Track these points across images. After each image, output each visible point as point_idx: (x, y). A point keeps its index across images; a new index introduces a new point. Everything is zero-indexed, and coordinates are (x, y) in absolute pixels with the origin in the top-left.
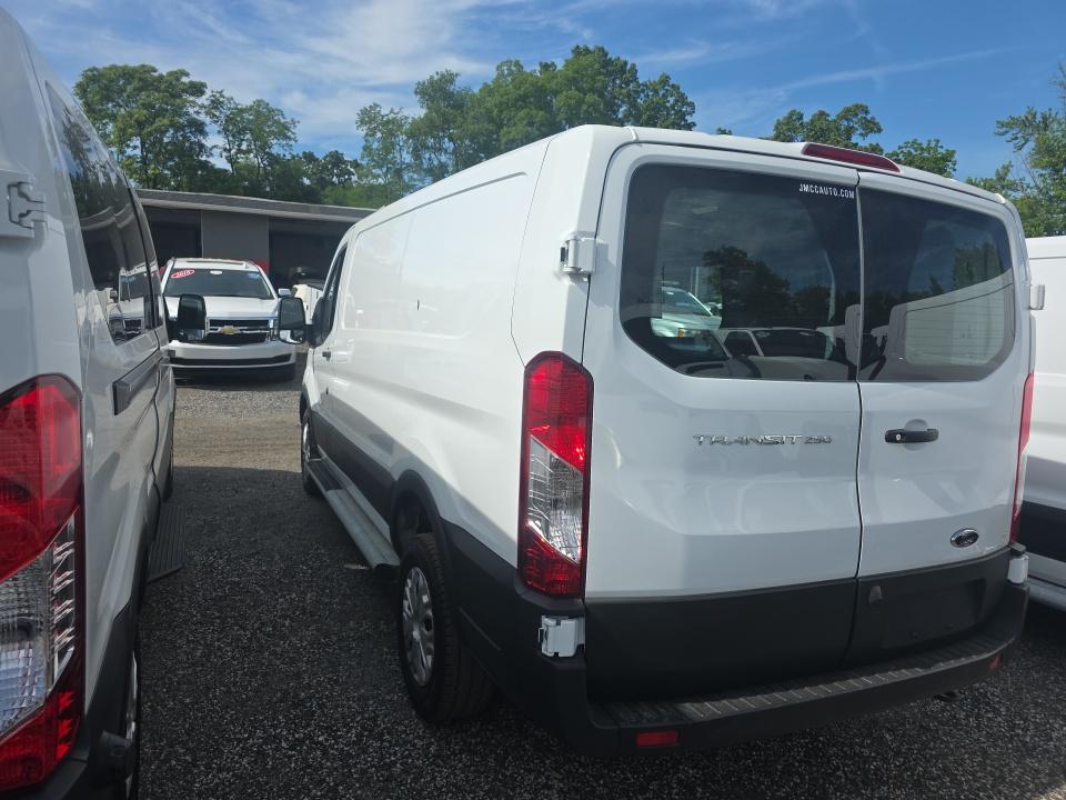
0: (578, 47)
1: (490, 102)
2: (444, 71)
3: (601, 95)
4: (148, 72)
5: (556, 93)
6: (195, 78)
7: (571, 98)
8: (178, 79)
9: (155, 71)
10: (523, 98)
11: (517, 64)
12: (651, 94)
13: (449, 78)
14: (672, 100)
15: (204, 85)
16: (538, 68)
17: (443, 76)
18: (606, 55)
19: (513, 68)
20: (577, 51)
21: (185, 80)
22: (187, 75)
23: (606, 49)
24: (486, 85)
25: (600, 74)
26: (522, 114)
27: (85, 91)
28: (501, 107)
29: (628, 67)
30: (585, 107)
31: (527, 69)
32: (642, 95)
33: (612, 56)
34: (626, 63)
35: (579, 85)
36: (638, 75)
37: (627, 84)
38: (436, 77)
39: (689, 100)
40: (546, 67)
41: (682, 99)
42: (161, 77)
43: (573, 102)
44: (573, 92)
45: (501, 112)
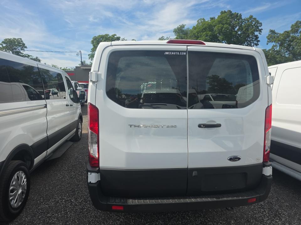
0: (222, 11)
1: (195, 31)
2: (181, 24)
3: (230, 25)
4: (107, 36)
5: (215, 26)
6: (118, 36)
7: (219, 27)
8: (114, 37)
9: (109, 35)
10: (205, 29)
11: (203, 19)
12: (246, 22)
13: (183, 26)
14: (254, 23)
15: (120, 37)
16: (210, 20)
17: (181, 26)
18: (231, 12)
19: (202, 21)
20: (222, 13)
21: (115, 36)
22: (116, 35)
23: (231, 11)
24: (194, 26)
25: (229, 18)
26: (204, 33)
27: (93, 42)
28: (198, 32)
29: (239, 15)
30: (224, 29)
31: (206, 20)
32: (244, 23)
33: (233, 12)
34: (238, 14)
35: (222, 23)
36: (242, 17)
37: (239, 20)
38: (179, 27)
39: (260, 22)
40: (212, 19)
41: (258, 22)
42: (110, 36)
43: (220, 28)
44: (220, 25)
45: (198, 34)
